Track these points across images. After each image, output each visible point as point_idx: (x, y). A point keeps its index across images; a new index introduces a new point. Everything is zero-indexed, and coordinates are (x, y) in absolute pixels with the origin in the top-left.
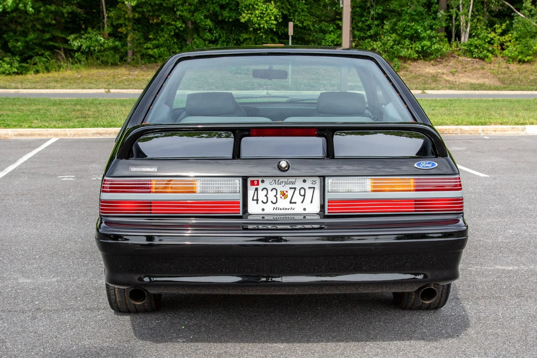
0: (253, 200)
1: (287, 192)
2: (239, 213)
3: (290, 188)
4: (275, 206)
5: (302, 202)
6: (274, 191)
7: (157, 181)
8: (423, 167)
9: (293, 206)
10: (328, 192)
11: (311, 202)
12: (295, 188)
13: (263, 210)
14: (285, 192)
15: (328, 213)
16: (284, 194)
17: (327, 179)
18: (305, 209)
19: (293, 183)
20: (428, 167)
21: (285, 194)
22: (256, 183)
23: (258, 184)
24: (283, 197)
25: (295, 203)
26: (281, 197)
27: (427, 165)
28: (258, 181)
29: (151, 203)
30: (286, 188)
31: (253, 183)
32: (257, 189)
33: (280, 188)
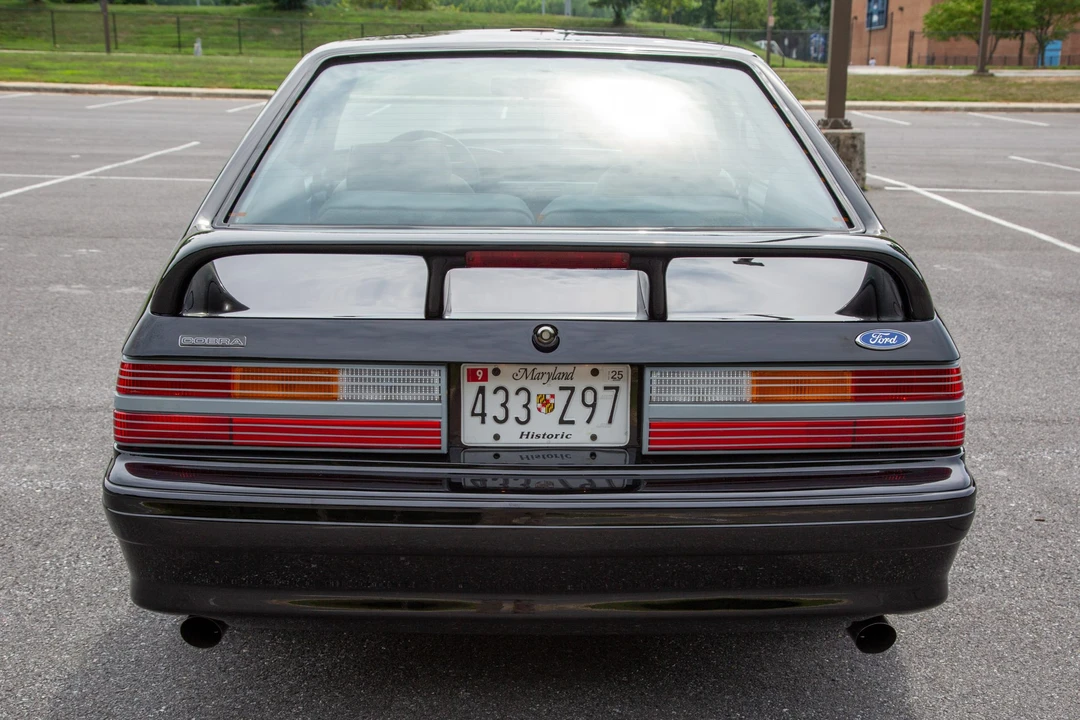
0: (473, 414)
1: (553, 396)
2: (440, 448)
3: (561, 388)
4: (525, 428)
5: (588, 421)
6: (523, 394)
7: (245, 369)
8: (877, 344)
9: (567, 429)
10: (651, 402)
11: (610, 421)
12: (572, 389)
13: (497, 437)
14: (548, 397)
15: (650, 450)
16: (546, 403)
17: (647, 371)
18: (594, 437)
19: (567, 377)
20: (888, 344)
21: (548, 401)
22: (480, 377)
23: (485, 378)
24: (544, 409)
25: (572, 422)
26: (539, 410)
27: (887, 339)
28: (485, 371)
29: (231, 421)
30: (551, 388)
31: (472, 377)
32: (482, 390)
33: (537, 388)
